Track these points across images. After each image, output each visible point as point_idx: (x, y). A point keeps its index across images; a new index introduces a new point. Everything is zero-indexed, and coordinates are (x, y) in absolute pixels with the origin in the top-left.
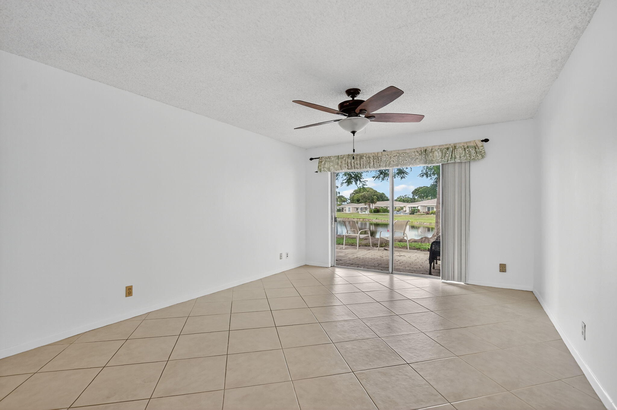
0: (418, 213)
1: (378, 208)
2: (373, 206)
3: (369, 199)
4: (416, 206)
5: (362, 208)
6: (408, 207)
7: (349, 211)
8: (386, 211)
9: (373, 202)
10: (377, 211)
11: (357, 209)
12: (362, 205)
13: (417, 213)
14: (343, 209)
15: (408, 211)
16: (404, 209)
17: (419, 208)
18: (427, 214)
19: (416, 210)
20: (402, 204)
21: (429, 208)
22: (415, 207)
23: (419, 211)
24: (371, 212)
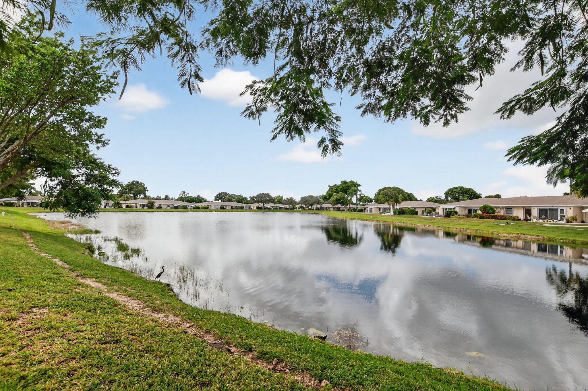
0: (456, 216)
1: (404, 209)
2: (398, 207)
3: (392, 198)
4: (453, 207)
5: (385, 208)
6: (441, 209)
7: (371, 211)
8: (414, 212)
9: (397, 201)
10: (402, 212)
11: (380, 209)
12: (386, 206)
13: (453, 215)
14: (365, 209)
15: (441, 213)
16: (437, 211)
17: (457, 210)
18: (468, 217)
19: (452, 213)
20: (434, 205)
21: (470, 211)
22: (451, 209)
23: (456, 213)
24: (395, 213)
